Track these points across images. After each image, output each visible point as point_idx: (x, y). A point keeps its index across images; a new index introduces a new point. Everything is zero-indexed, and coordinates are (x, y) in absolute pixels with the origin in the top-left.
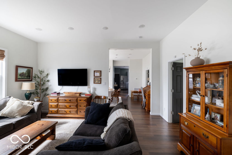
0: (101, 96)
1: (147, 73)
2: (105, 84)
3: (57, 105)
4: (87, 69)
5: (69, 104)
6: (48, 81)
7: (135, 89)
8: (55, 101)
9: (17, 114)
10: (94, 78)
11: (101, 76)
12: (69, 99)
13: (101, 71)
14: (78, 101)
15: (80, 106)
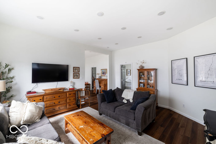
0: (82, 89)
1: (92, 70)
2: (82, 78)
4: (68, 65)
5: (58, 100)
8: (40, 101)
10: (74, 73)
11: (79, 72)
12: (59, 95)
13: (79, 68)
14: (68, 96)
15: (70, 100)
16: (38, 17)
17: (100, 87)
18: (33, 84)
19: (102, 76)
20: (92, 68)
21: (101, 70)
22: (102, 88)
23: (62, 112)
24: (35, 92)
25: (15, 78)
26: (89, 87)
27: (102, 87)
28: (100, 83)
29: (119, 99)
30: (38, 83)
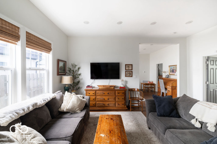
0: (134, 89)
1: (158, 67)
2: (136, 77)
3: (96, 98)
4: (119, 63)
5: (108, 97)
6: (80, 75)
7: (143, 81)
8: (93, 94)
9: (77, 109)
10: (126, 71)
11: (132, 70)
12: (108, 92)
13: (132, 65)
14: (116, 94)
15: (119, 99)
16: (84, 22)
17: (166, 89)
18: (91, 80)
19: (170, 75)
20: (158, 64)
21: (169, 66)
22: (169, 91)
23: (111, 109)
24: (91, 87)
25: (82, 74)
26: (154, 88)
27: (168, 89)
28: (165, 84)
29: (183, 114)
30: (95, 80)
